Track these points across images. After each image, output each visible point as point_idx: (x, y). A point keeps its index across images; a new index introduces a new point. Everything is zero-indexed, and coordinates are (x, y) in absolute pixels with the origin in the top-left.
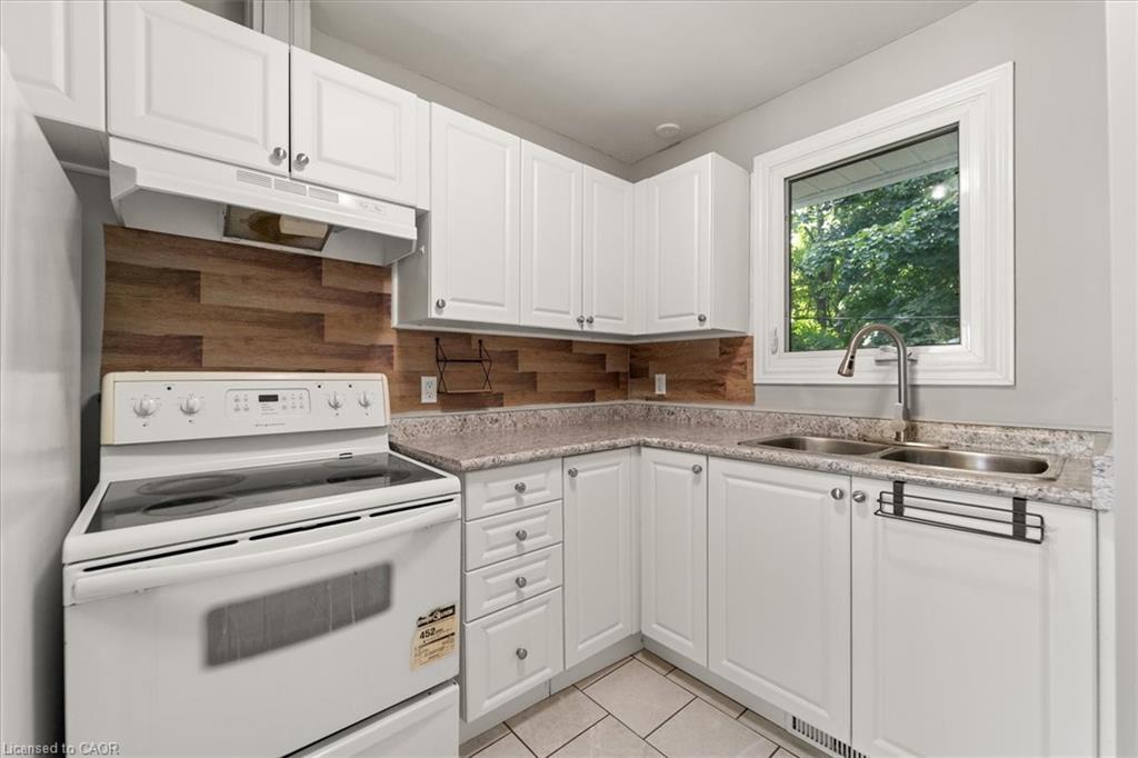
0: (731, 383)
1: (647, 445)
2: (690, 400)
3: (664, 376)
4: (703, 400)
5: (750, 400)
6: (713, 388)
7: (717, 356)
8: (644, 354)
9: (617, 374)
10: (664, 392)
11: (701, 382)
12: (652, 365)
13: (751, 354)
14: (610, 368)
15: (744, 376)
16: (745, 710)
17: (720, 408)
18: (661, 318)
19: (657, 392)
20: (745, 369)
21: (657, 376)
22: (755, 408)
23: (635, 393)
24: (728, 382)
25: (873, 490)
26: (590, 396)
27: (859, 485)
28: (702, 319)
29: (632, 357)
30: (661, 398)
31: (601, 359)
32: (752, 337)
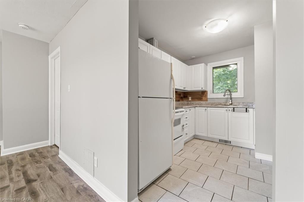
0: (204, 98)
1: (196, 107)
2: (196, 101)
3: (191, 97)
4: (199, 101)
5: (207, 101)
6: (200, 99)
7: (201, 94)
8: (187, 94)
9: (182, 97)
10: (191, 100)
11: (198, 98)
12: (188, 95)
13: (207, 94)
14: (181, 96)
15: (206, 97)
16: (212, 142)
17: (202, 102)
18: (194, 88)
19: (189, 100)
20: (206, 96)
21: (189, 97)
22: (208, 102)
23: (185, 100)
24: (203, 98)
25: (231, 109)
26: (179, 101)
27: (229, 109)
28: (202, 88)
29: (184, 94)
30: (190, 101)
31: (180, 94)
32: (207, 91)
